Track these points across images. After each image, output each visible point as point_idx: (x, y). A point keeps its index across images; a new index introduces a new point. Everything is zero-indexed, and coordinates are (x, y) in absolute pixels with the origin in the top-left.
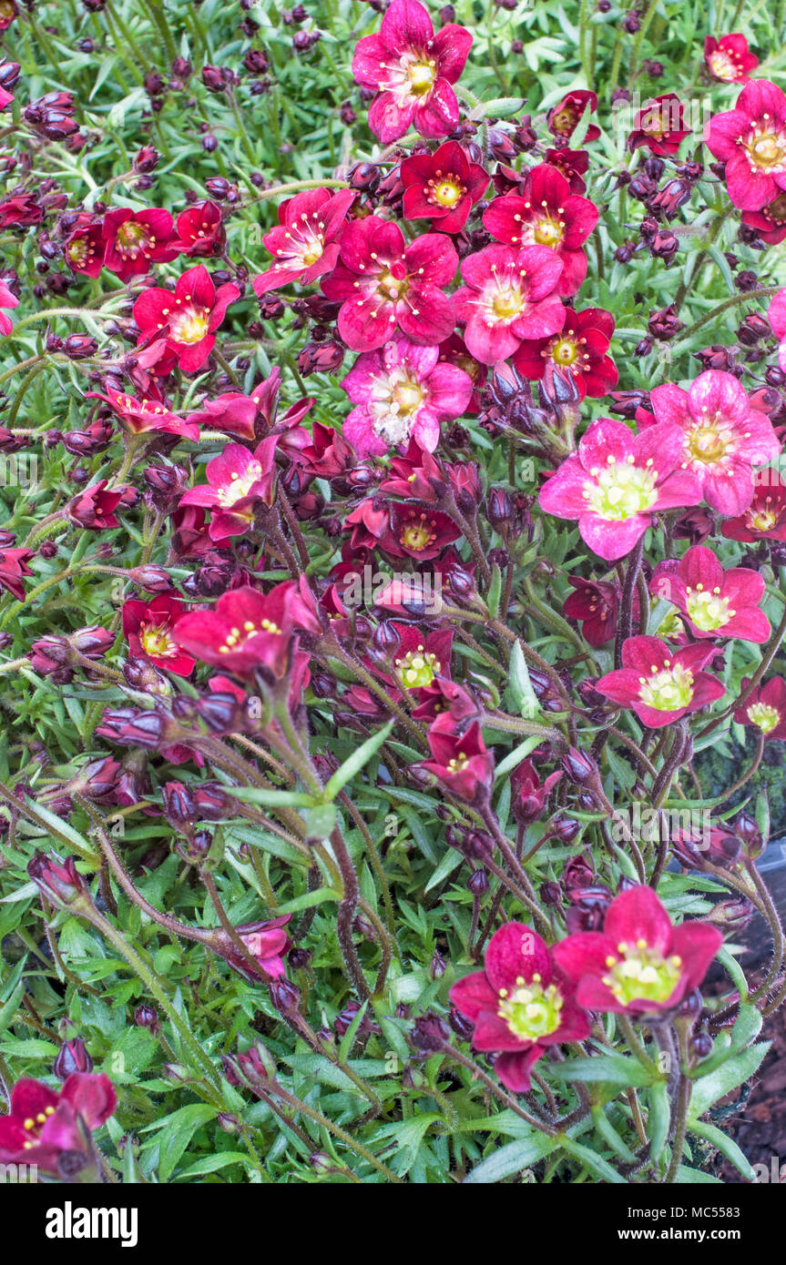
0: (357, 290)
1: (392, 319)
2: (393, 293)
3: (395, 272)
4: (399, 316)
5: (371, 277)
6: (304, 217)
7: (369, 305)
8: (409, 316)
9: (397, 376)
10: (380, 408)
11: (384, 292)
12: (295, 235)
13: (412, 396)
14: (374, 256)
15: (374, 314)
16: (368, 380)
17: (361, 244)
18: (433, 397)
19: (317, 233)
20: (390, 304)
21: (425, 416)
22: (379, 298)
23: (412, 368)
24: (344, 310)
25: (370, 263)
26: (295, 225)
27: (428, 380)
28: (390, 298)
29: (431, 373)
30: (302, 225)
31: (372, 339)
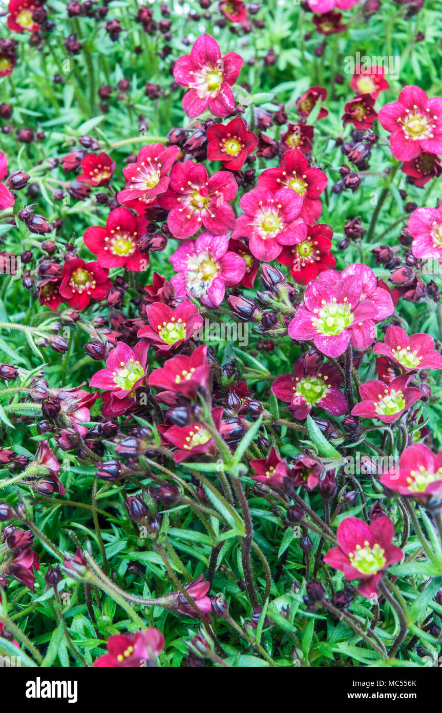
0: (179, 203)
1: (199, 219)
2: (200, 204)
3: (201, 192)
4: (203, 218)
5: (187, 195)
6: (149, 159)
7: (186, 211)
8: (208, 218)
9: (203, 257)
10: (192, 275)
11: (194, 205)
12: (142, 169)
13: (211, 270)
14: (189, 183)
15: (189, 217)
16: (185, 258)
17: (182, 176)
18: (223, 271)
19: (156, 169)
20: (197, 211)
21: (217, 282)
22: (191, 207)
23: (212, 253)
24: (171, 214)
25: (188, 187)
26: (143, 164)
27: (220, 261)
28: (198, 207)
29: (223, 257)
30: (147, 164)
31: (187, 231)
